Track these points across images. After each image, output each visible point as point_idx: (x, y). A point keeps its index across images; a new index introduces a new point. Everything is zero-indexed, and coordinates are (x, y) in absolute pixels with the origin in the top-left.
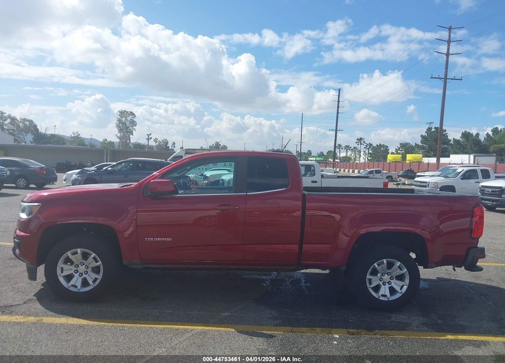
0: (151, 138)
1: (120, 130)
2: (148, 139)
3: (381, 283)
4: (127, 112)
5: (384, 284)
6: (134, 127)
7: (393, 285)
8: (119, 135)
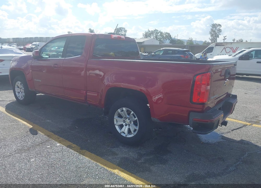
0: (226, 39)
1: (212, 35)
2: (224, 40)
3: (124, 124)
4: (217, 24)
5: (126, 125)
6: (220, 33)
7: (130, 127)
8: (211, 38)
